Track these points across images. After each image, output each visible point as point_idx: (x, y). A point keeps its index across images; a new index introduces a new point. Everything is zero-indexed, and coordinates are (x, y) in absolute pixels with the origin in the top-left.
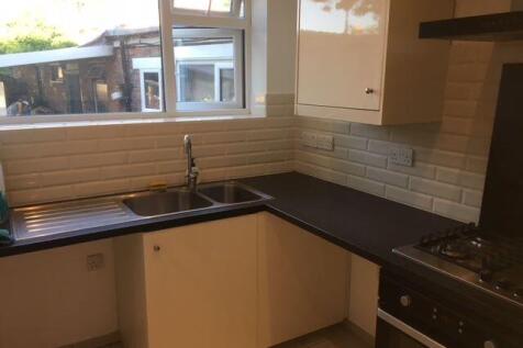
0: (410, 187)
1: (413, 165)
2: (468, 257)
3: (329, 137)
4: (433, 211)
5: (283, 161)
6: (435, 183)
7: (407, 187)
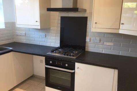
0: (46, 42)
1: (46, 37)
2: (60, 52)
3: (24, 32)
4: (51, 46)
5: (11, 39)
6: (51, 40)
7: (45, 42)
